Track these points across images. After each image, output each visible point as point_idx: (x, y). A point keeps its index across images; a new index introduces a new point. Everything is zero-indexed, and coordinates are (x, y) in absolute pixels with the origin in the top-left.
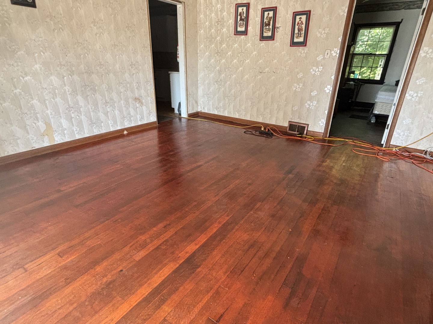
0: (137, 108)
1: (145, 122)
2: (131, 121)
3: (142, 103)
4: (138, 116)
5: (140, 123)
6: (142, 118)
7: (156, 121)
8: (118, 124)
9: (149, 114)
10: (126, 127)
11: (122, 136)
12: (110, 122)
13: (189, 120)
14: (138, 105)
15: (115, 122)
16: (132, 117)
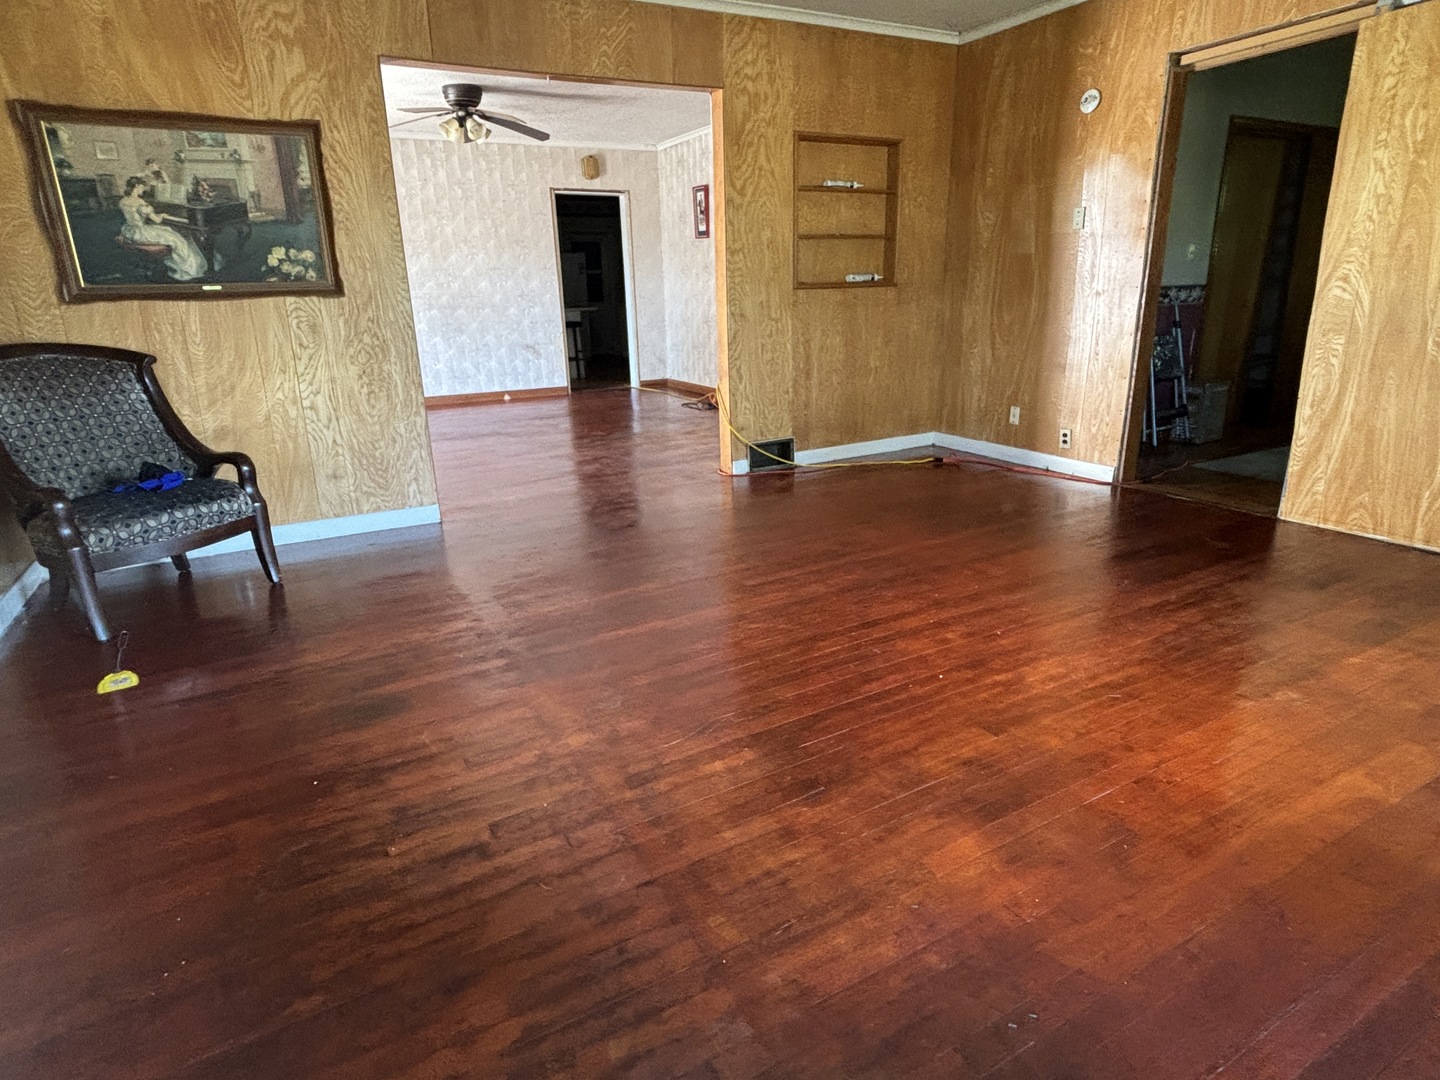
0: (529, 361)
1: (545, 386)
2: (517, 381)
3: (539, 354)
4: (531, 374)
5: (533, 386)
6: (538, 378)
7: (567, 388)
8: (496, 382)
9: (552, 373)
10: (508, 389)
11: (502, 402)
12: (482, 378)
13: (641, 391)
14: (531, 357)
15: (490, 380)
16: (520, 373)
